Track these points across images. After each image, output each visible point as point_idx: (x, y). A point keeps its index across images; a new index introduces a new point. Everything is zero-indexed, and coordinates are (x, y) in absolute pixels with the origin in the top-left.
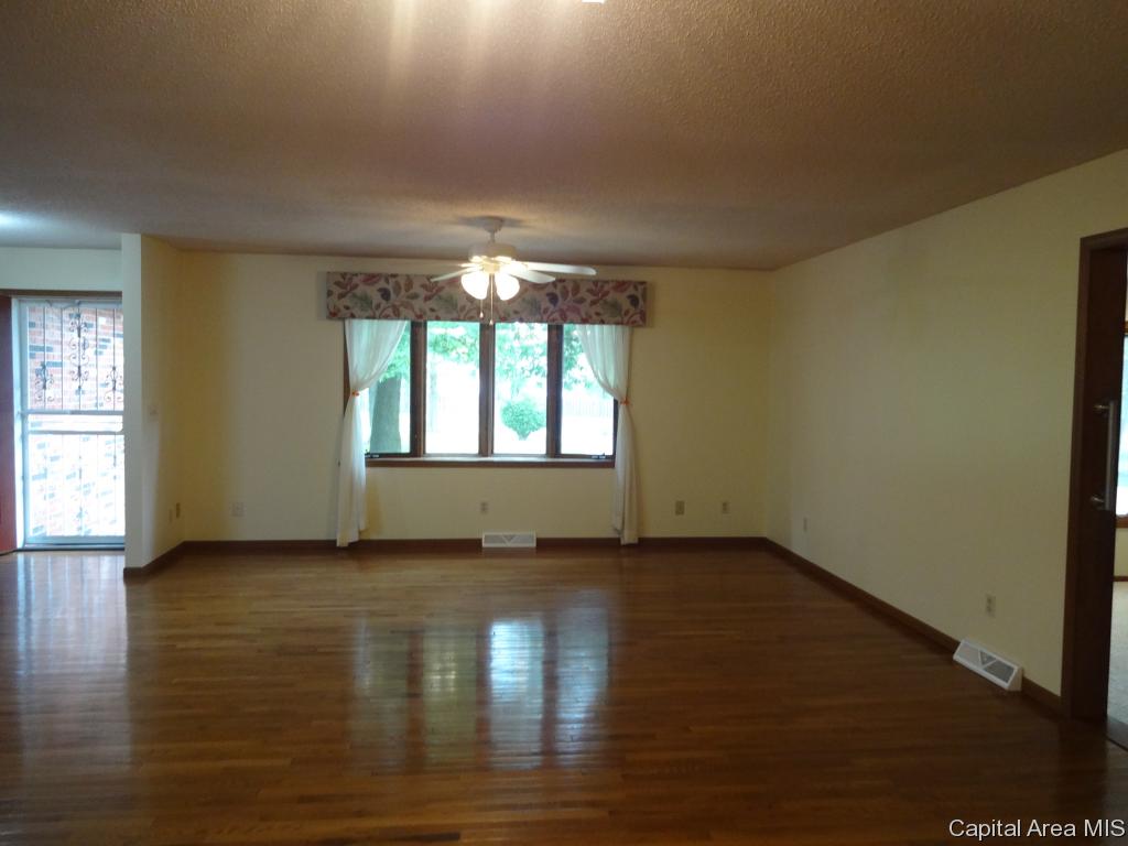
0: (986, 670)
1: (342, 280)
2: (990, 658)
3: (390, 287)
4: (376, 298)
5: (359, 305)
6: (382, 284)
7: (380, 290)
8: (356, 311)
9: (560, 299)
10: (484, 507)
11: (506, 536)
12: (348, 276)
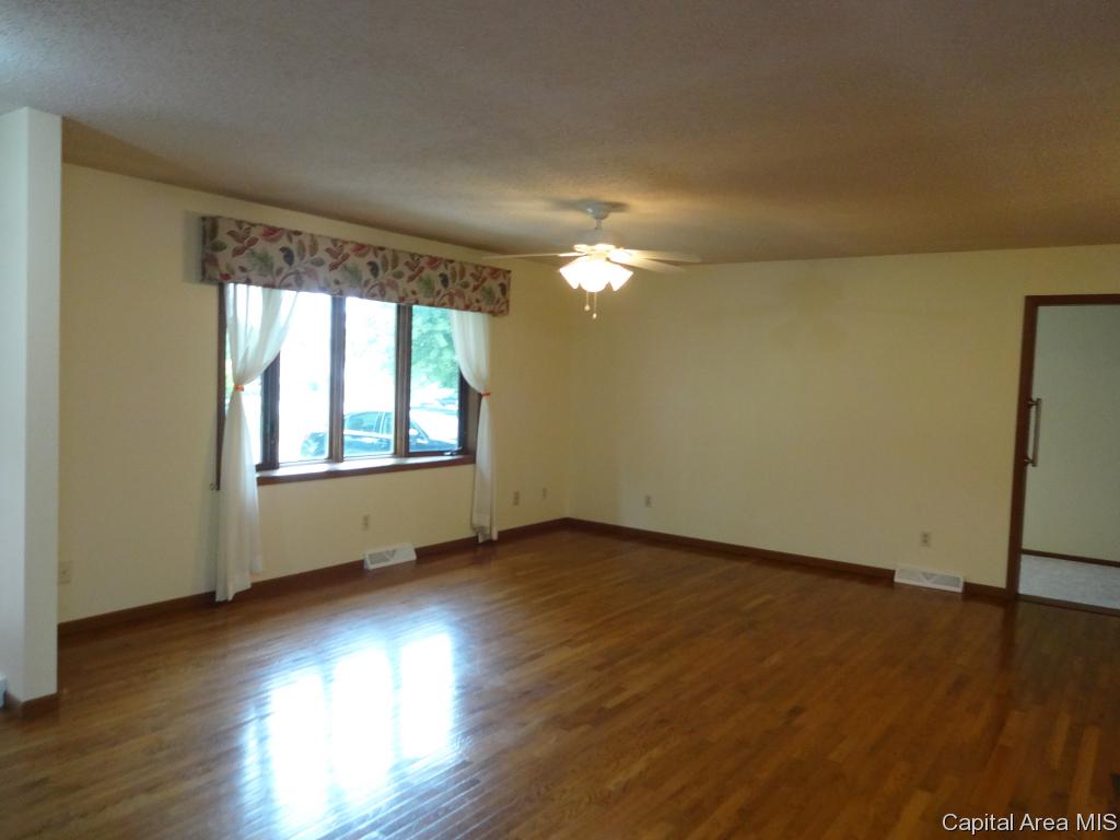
0: (935, 582)
1: (237, 230)
2: (932, 575)
3: (293, 247)
4: (278, 260)
5: (257, 267)
6: (284, 242)
7: (283, 250)
8: (253, 275)
9: (450, 281)
10: (366, 522)
11: (387, 552)
12: (246, 226)
